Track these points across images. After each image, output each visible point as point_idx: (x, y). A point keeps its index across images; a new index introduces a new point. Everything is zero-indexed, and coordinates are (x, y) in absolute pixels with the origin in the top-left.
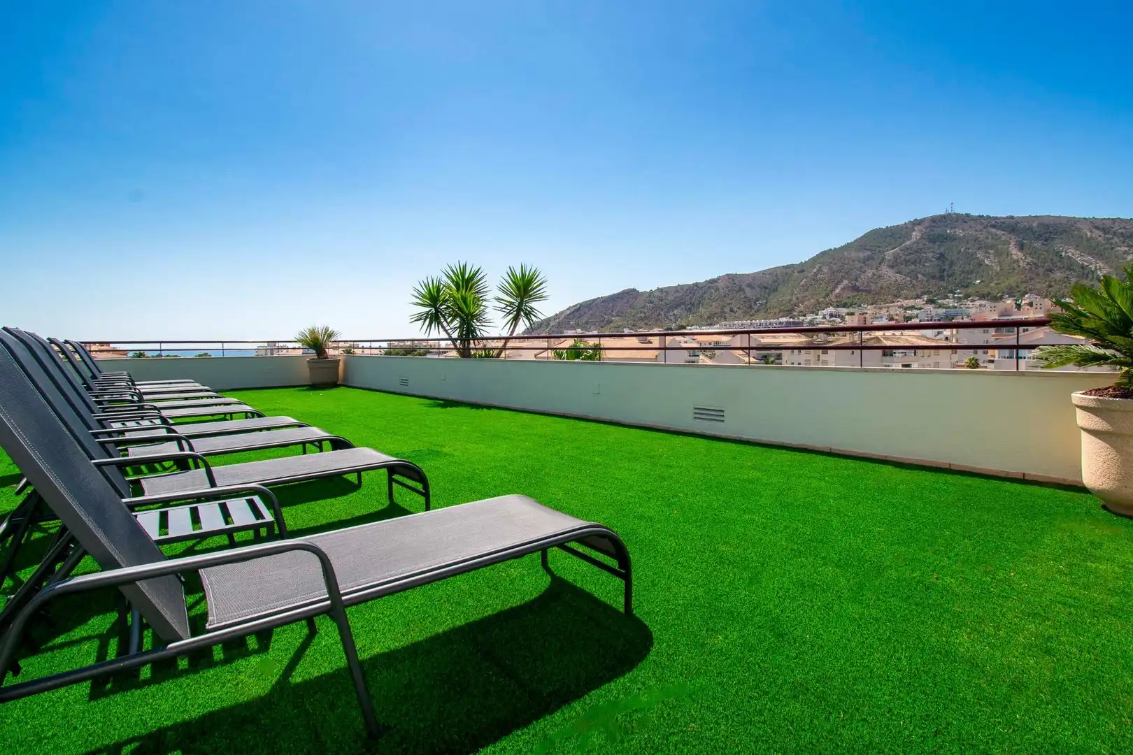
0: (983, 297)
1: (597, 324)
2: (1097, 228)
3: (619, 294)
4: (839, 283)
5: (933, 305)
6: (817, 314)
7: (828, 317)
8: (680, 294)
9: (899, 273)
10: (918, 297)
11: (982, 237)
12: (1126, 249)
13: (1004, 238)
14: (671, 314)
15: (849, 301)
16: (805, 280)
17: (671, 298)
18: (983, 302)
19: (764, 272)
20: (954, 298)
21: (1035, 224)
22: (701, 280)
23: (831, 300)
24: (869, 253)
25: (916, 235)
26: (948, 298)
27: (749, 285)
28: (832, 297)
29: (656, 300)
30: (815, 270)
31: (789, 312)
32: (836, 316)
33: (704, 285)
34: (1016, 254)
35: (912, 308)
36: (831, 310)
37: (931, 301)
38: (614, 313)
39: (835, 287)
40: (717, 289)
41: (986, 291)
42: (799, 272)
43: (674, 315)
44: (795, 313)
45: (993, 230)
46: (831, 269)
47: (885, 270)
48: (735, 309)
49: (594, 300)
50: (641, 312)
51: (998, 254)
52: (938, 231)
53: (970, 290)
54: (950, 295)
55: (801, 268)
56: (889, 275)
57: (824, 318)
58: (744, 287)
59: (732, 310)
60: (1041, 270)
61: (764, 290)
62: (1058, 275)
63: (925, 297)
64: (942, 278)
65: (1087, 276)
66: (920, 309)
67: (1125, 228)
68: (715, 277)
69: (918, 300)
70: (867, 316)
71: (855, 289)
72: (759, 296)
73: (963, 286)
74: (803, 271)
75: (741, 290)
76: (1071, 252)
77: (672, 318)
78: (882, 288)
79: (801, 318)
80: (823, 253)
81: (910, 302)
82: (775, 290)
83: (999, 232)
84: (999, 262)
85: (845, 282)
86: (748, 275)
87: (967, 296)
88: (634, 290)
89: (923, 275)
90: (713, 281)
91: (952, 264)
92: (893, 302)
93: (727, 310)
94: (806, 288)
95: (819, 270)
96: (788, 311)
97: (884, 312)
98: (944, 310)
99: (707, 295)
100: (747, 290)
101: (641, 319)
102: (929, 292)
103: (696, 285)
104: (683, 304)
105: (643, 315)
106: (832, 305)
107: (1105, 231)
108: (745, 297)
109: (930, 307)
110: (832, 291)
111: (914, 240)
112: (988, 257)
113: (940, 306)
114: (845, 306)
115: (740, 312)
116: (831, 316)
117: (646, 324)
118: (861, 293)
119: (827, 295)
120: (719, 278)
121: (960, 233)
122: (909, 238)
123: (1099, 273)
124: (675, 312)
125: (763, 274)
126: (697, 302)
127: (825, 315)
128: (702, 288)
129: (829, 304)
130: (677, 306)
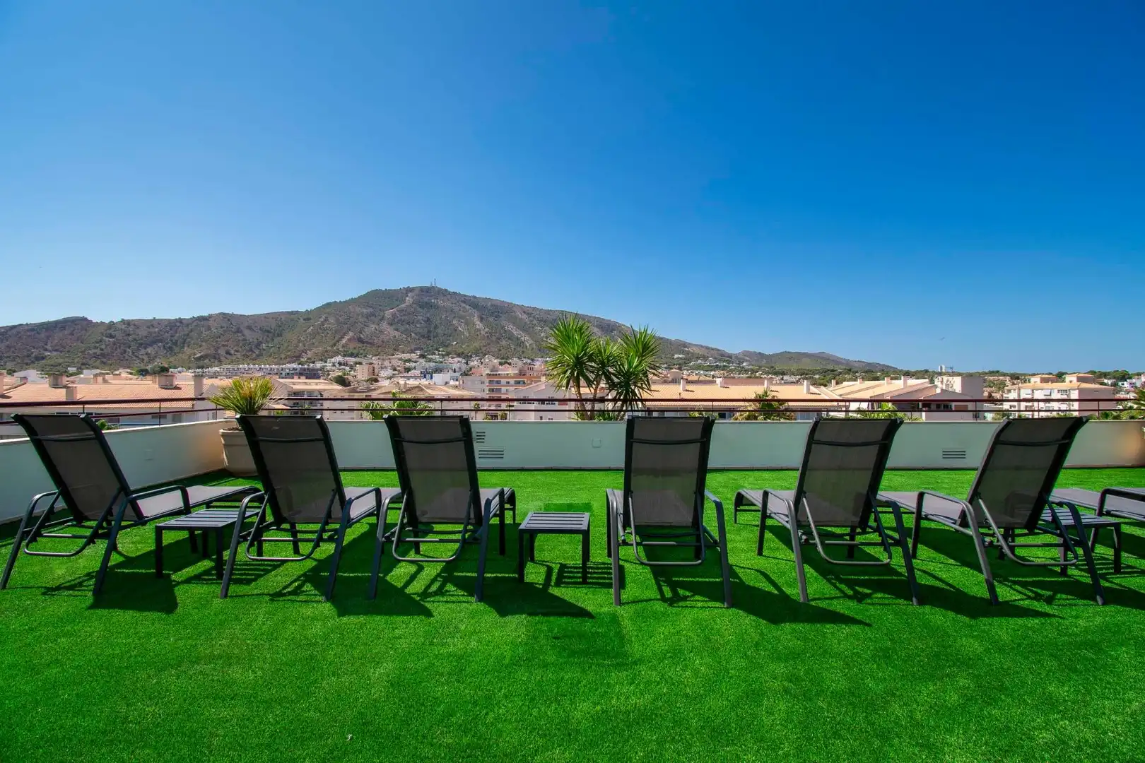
0: (459, 355)
1: (18, 360)
2: (524, 312)
4: (345, 334)
5: (424, 360)
6: (326, 362)
7: (337, 365)
8: (157, 330)
9: (396, 330)
10: (412, 352)
11: (456, 309)
13: (470, 311)
14: (143, 351)
15: (355, 351)
16: (312, 328)
17: (142, 333)
18: (460, 359)
19: (267, 316)
20: (439, 354)
21: (489, 305)
23: (339, 350)
24: (370, 310)
25: (409, 300)
26: (434, 354)
27: (249, 328)
28: (339, 346)
29: (120, 334)
30: (321, 320)
31: (297, 358)
32: (344, 364)
33: (191, 322)
34: (479, 325)
35: (409, 361)
36: (339, 358)
37: (422, 356)
39: (342, 338)
40: (208, 328)
41: (461, 351)
42: (305, 319)
43: (147, 354)
44: (303, 360)
45: (463, 305)
46: (337, 320)
47: (384, 325)
48: (232, 352)
50: (96, 348)
51: (467, 323)
52: (426, 299)
53: (449, 349)
54: (437, 352)
55: (308, 316)
56: (390, 332)
57: (334, 366)
58: (242, 328)
59: (228, 353)
60: (494, 339)
61: (267, 334)
63: (418, 353)
64: (429, 338)
65: (520, 346)
66: (416, 362)
68: (205, 314)
69: (413, 355)
70: (374, 366)
71: (360, 340)
72: (260, 340)
73: (445, 346)
74: (309, 319)
75: (239, 331)
76: (510, 327)
77: (146, 358)
78: (383, 342)
79: (311, 365)
80: (329, 304)
81: (406, 356)
82: (279, 335)
83: (468, 307)
84: (468, 329)
85: (351, 334)
87: (448, 354)
88: (83, 319)
89: (415, 334)
91: (436, 327)
92: (394, 355)
93: (221, 352)
94: (313, 335)
95: (326, 320)
96: (294, 357)
97: (387, 363)
98: (434, 364)
99: (195, 334)
100: (246, 332)
101: (96, 357)
102: (420, 349)
103: (180, 321)
104: (161, 341)
105: (98, 352)
106: (340, 354)
107: (529, 314)
108: (245, 340)
109: (422, 360)
110: (338, 341)
111: (407, 304)
112: (460, 325)
113: (430, 361)
114: (352, 355)
115: (238, 354)
116: (340, 364)
117: (102, 363)
118: (364, 346)
119: (335, 345)
121: (441, 303)
122: (404, 301)
123: (526, 343)
124: (150, 350)
125: (265, 318)
126: (181, 341)
127: (334, 363)
128: (187, 325)
129: (336, 354)
130: (153, 343)
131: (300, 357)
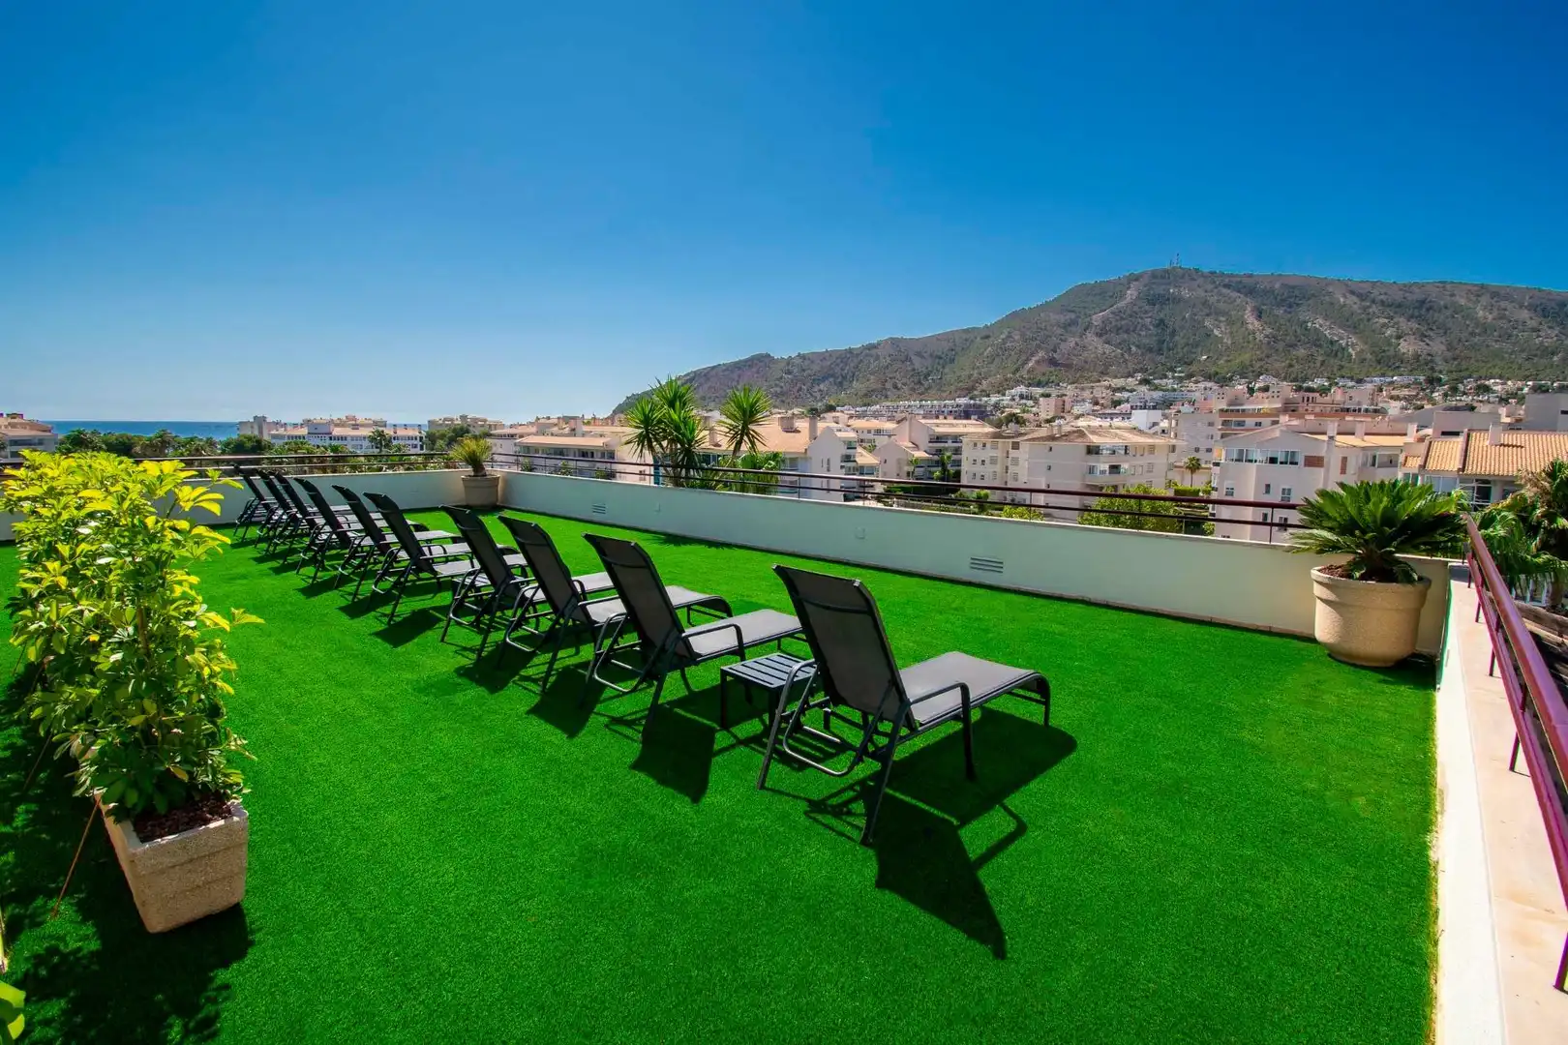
0: (1209, 378)
2: (1352, 293)
3: (746, 361)
4: (1032, 355)
5: (1147, 387)
6: (1004, 395)
7: (1017, 398)
8: (829, 363)
9: (1108, 343)
10: (1130, 375)
11: (1212, 300)
12: (1386, 321)
13: (1238, 301)
14: (817, 389)
15: (1044, 379)
16: (990, 349)
17: (816, 368)
18: (1209, 384)
19: (938, 338)
20: (1174, 377)
21: (1277, 286)
22: (855, 344)
23: (1022, 377)
24: (1073, 316)
25: (1131, 294)
26: (1166, 377)
27: (919, 354)
28: (1024, 373)
29: (796, 369)
30: (1003, 336)
31: (968, 391)
32: (1027, 398)
33: (859, 352)
34: (1253, 323)
35: (1122, 389)
36: (1022, 389)
37: (1145, 382)
39: (1028, 360)
40: (877, 358)
41: (1213, 369)
42: (982, 338)
43: (820, 390)
44: (975, 392)
45: (1225, 291)
46: (1023, 335)
47: (1090, 338)
48: (899, 386)
49: (713, 368)
50: (776, 385)
51: (1230, 323)
52: (1160, 290)
53: (1193, 368)
54: (1170, 374)
55: (987, 334)
56: (1096, 346)
57: (1013, 399)
58: (912, 355)
59: (895, 387)
60: (1280, 346)
61: (937, 360)
62: (1302, 352)
63: (1139, 376)
64: (1160, 351)
65: (1336, 355)
66: (1131, 391)
67: (1386, 294)
68: (875, 341)
69: (1130, 379)
70: (1066, 398)
71: (1053, 362)
72: (930, 368)
73: (1185, 363)
74: (987, 337)
75: (908, 359)
76: (1319, 323)
77: (818, 395)
78: (1086, 362)
79: (986, 399)
80: (1014, 314)
81: (1119, 382)
82: (952, 361)
83: (1235, 294)
84: (1231, 333)
85: (1041, 354)
86: (917, 340)
87: (1190, 376)
88: (767, 356)
89: (1138, 346)
90: (869, 347)
91: (1174, 333)
92: (1099, 381)
93: (888, 385)
94: (992, 359)
95: (1009, 336)
96: (967, 389)
97: (1087, 394)
98: (1161, 393)
99: (864, 365)
100: (915, 359)
101: (777, 395)
102: (1143, 370)
103: (850, 351)
104: (832, 376)
105: (778, 390)
106: (1023, 383)
107: (1362, 297)
108: (914, 370)
109: (1144, 388)
110: (1023, 365)
111: (1128, 299)
112: (1218, 327)
113: (1156, 388)
114: (1039, 384)
115: (906, 388)
116: (1022, 397)
117: (783, 402)
118: (1060, 369)
119: (1017, 370)
120: (877, 344)
121: (1186, 293)
122: (1122, 296)
123: (1350, 350)
124: (822, 386)
125: (938, 339)
126: (851, 374)
127: (1013, 396)
128: (858, 355)
129: (1018, 383)
130: (824, 379)
131: (973, 388)
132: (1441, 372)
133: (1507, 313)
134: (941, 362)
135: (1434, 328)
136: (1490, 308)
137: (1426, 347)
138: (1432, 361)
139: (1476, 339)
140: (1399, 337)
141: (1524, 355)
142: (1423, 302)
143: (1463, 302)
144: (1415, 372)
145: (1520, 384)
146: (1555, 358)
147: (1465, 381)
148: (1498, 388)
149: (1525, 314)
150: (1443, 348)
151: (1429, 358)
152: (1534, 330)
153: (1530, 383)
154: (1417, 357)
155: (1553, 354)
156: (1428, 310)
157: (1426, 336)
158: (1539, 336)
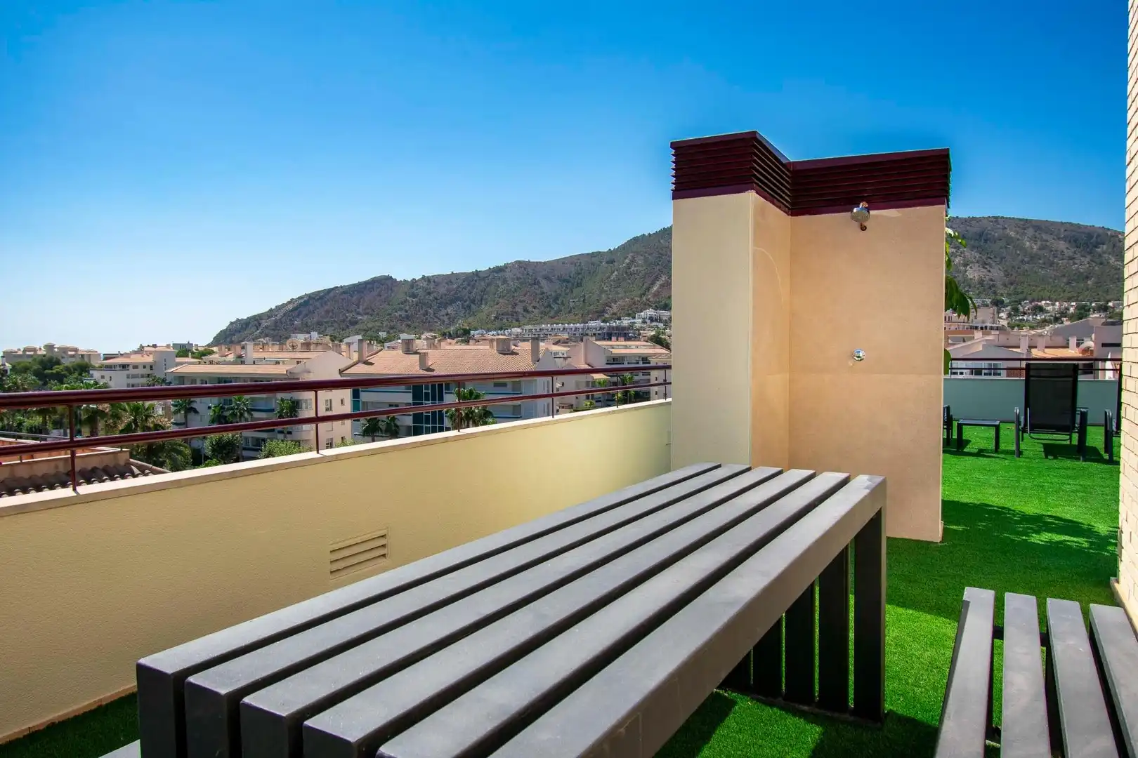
1: (336, 325)
3: (366, 283)
4: (657, 279)
6: (634, 318)
7: (648, 322)
8: (455, 286)
14: (443, 312)
16: (616, 273)
17: (442, 290)
19: (563, 261)
22: (483, 267)
23: (648, 300)
27: (546, 278)
28: (650, 297)
29: (420, 292)
30: (627, 261)
31: (599, 314)
32: (656, 320)
33: (487, 274)
36: (650, 312)
38: (360, 310)
39: (653, 284)
40: (505, 281)
42: (607, 262)
43: (447, 314)
44: (607, 316)
46: (646, 260)
48: (530, 309)
49: (330, 290)
50: (401, 309)
55: (610, 258)
57: (644, 322)
58: (540, 279)
59: (526, 310)
61: (565, 284)
68: (502, 263)
72: (559, 292)
74: (612, 262)
75: (536, 282)
77: (446, 318)
79: (618, 322)
80: (636, 240)
82: (579, 285)
86: (545, 263)
88: (389, 278)
90: (499, 270)
93: (519, 309)
94: (618, 283)
95: (633, 261)
96: (597, 312)
99: (492, 289)
100: (544, 283)
101: (401, 319)
103: (477, 273)
104: (460, 299)
105: (403, 314)
106: (650, 306)
108: (543, 293)
110: (648, 289)
114: (665, 307)
115: (536, 311)
116: (652, 319)
117: (409, 326)
119: (644, 294)
120: (506, 266)
124: (449, 310)
125: (563, 263)
126: (479, 297)
127: (644, 319)
128: (484, 279)
129: (647, 305)
130: (452, 302)
131: (604, 311)
132: (1002, 295)
133: (1048, 244)
134: (569, 285)
135: (992, 257)
136: (1034, 239)
137: (988, 273)
138: (993, 286)
139: (1026, 267)
140: (965, 265)
141: (1065, 280)
142: (981, 235)
143: (1012, 234)
144: (983, 296)
145: (1065, 304)
146: (1089, 282)
147: (1023, 303)
148: (1050, 308)
149: (1062, 245)
150: (1002, 274)
151: (991, 283)
152: (1071, 258)
153: (1074, 304)
154: (981, 282)
155: (1087, 278)
156: (986, 241)
157: (986, 264)
158: (1075, 264)
